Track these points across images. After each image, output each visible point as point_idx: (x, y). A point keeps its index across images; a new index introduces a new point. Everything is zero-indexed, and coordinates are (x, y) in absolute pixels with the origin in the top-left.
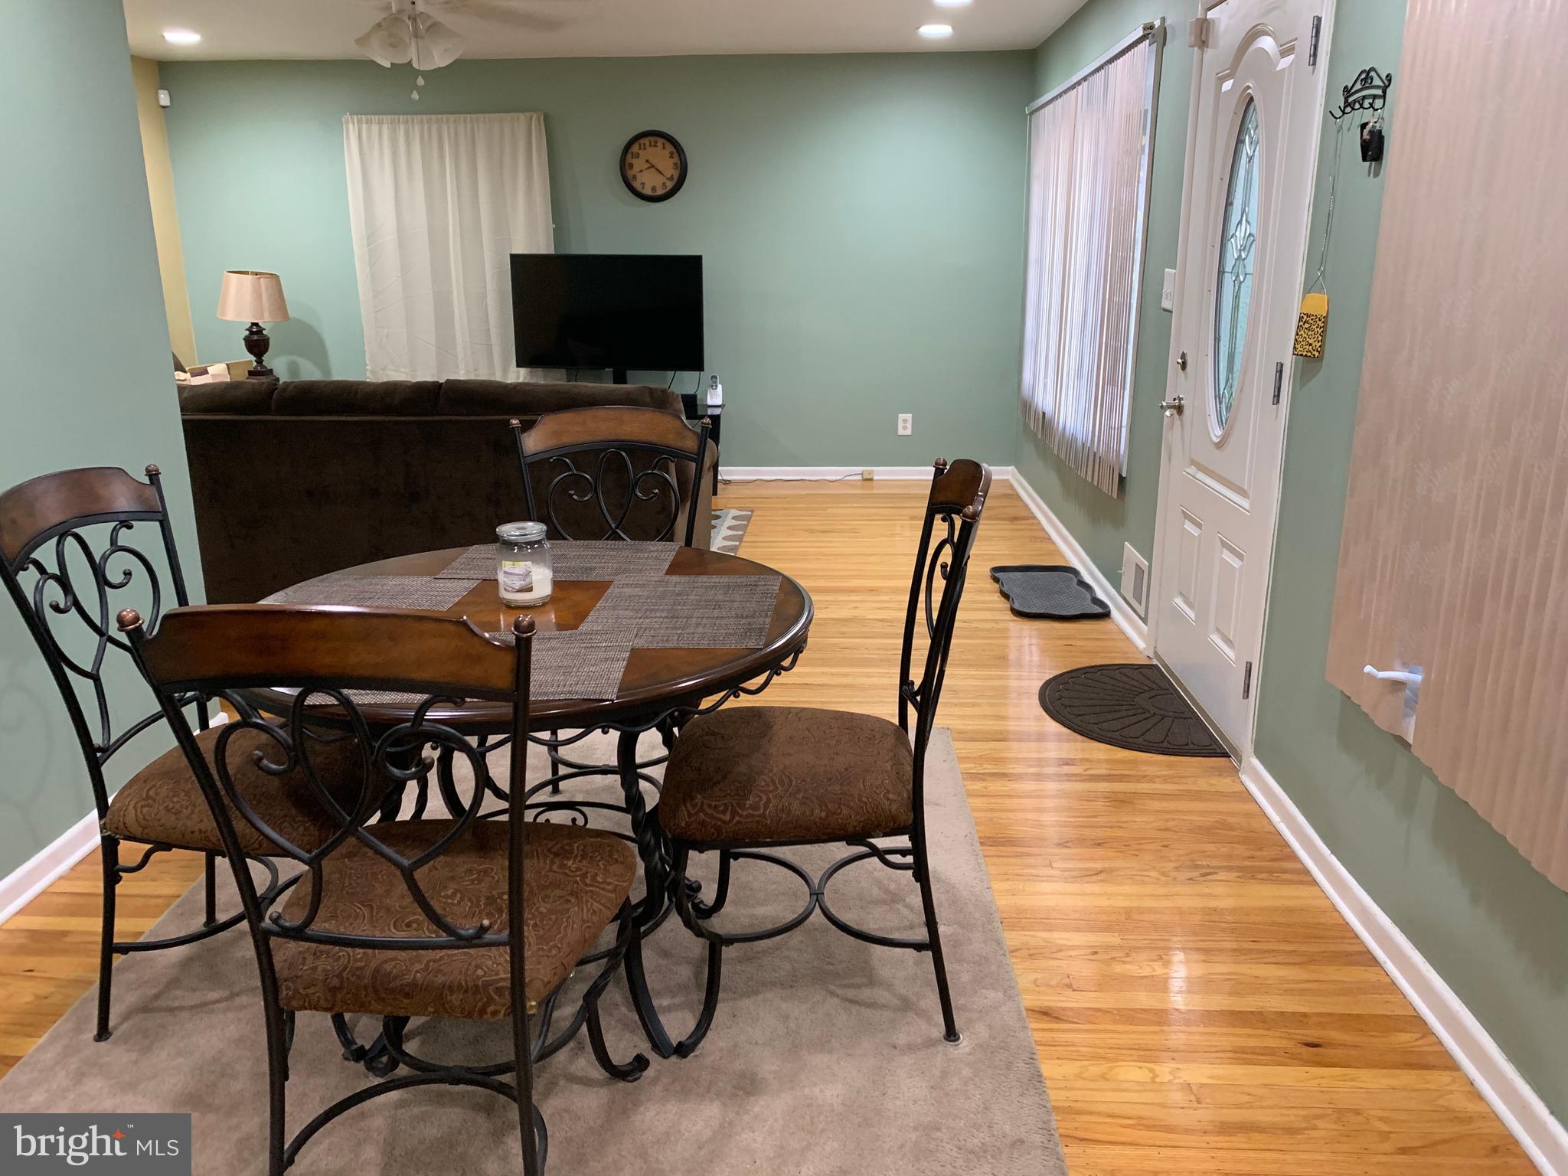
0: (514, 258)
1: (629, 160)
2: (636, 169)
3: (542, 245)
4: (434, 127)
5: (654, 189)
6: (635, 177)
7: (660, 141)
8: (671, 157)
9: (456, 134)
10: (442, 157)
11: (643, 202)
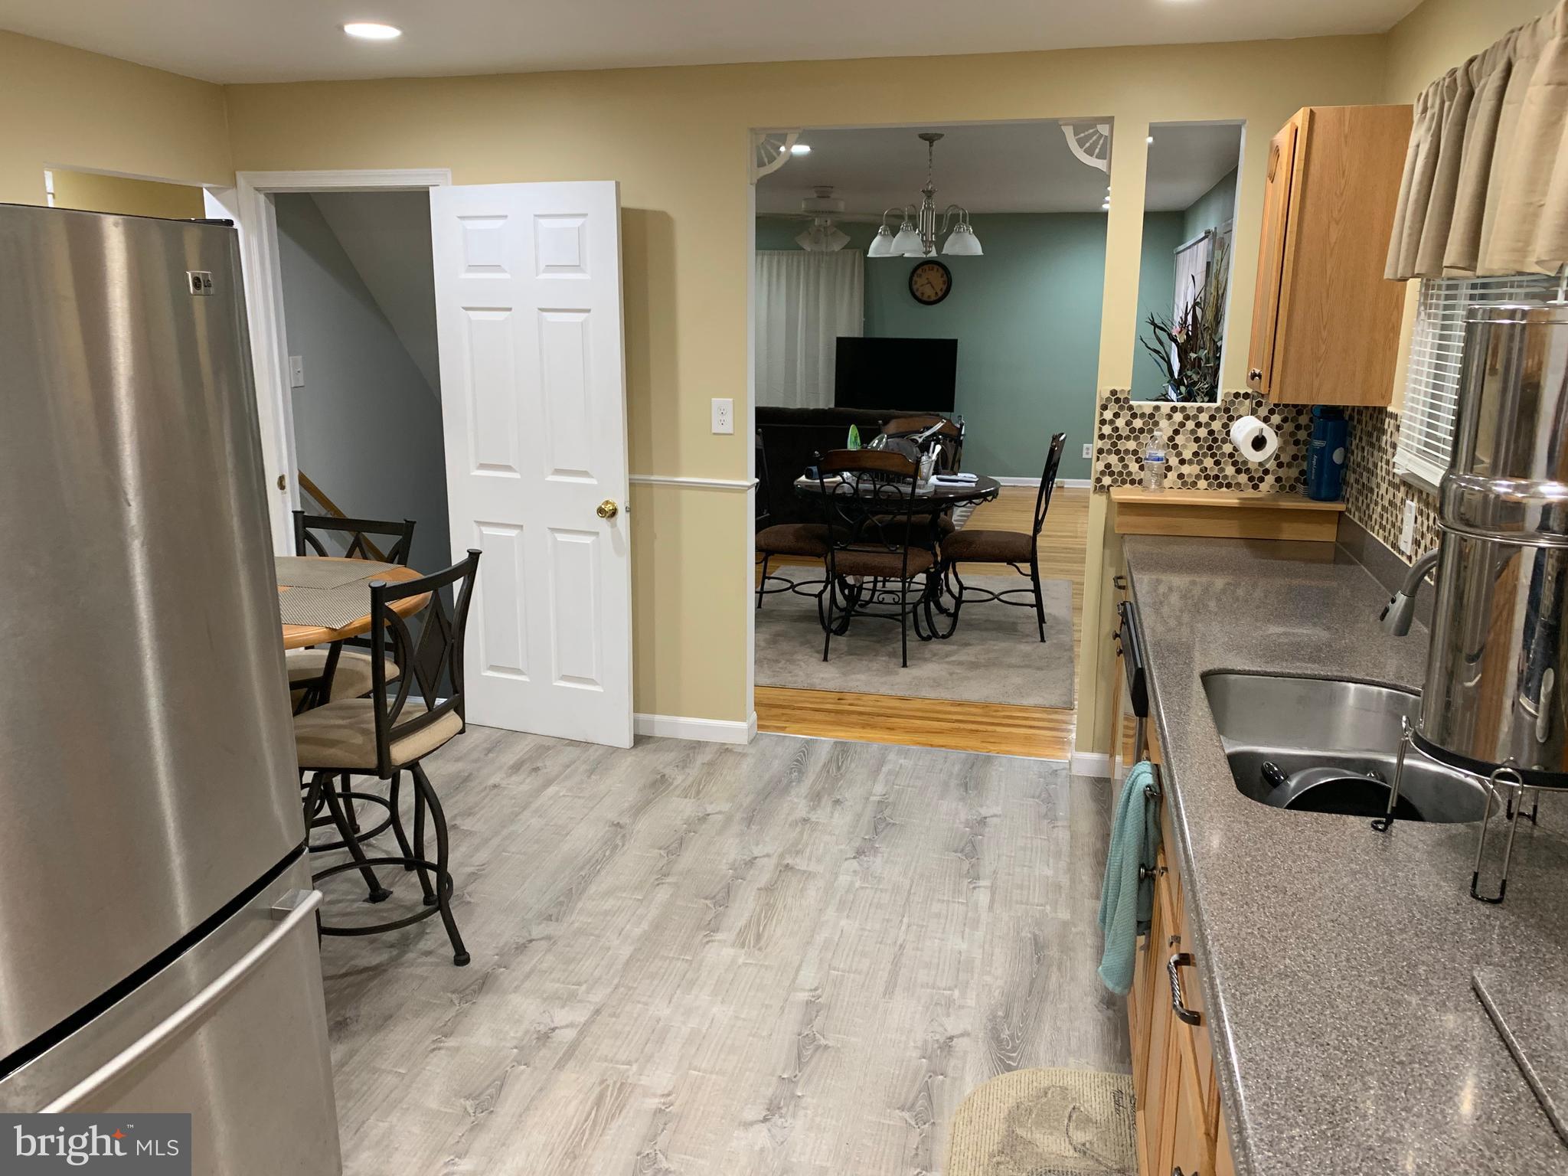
0: (839, 340)
1: (915, 278)
2: (919, 284)
3: (857, 332)
4: (795, 259)
5: (929, 297)
6: (917, 290)
7: (936, 267)
8: (942, 277)
9: (809, 261)
10: (798, 278)
11: (922, 305)
